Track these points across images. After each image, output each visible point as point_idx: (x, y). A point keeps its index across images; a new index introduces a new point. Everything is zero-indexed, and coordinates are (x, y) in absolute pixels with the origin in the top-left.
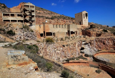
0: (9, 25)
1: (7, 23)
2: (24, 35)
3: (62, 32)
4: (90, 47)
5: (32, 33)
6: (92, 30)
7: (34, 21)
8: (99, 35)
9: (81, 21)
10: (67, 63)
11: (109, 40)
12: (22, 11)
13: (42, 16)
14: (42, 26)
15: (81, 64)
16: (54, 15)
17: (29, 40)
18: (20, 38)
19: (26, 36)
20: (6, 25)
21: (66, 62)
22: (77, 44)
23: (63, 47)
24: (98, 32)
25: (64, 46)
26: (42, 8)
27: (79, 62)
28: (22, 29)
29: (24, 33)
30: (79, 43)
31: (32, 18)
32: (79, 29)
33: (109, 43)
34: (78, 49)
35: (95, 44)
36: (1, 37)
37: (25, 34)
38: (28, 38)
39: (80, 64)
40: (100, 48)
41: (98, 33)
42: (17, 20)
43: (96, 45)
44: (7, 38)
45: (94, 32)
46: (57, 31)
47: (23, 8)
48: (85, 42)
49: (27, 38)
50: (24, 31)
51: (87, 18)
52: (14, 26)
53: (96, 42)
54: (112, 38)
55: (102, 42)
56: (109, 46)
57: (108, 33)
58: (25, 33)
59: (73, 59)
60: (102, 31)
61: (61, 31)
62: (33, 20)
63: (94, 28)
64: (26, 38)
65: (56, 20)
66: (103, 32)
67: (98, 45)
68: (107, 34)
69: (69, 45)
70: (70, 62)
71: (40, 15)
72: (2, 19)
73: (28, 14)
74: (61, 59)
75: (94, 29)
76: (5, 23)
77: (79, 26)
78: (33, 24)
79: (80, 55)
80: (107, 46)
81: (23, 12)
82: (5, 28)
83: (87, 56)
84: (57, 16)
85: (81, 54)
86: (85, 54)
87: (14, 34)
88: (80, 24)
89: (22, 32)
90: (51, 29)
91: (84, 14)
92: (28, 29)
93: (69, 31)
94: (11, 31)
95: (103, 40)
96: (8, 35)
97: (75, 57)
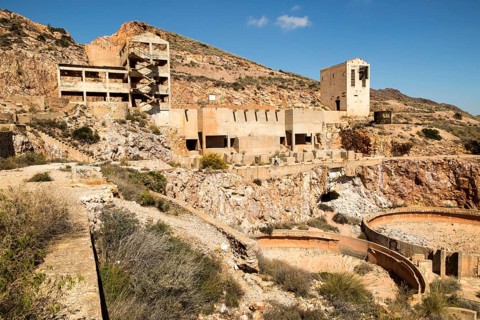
0: (79, 108)
1: (74, 101)
2: (127, 142)
3: (264, 136)
4: (360, 192)
5: (156, 137)
6: (377, 130)
7: (167, 96)
8: (403, 149)
9: (341, 95)
10: (265, 237)
11: (436, 170)
12: (125, 64)
13: (200, 75)
14: (193, 113)
15: (312, 243)
16: (247, 73)
17: (142, 159)
18: (116, 151)
19: (133, 147)
20: (71, 111)
21: (263, 235)
22: (307, 180)
23: (256, 186)
24: (402, 137)
25: (258, 182)
26: (204, 46)
27: (307, 238)
28: (123, 122)
29: (126, 136)
30: (315, 176)
31: (160, 86)
32: (328, 126)
33: (438, 179)
34: (310, 195)
35: (380, 181)
36: (55, 147)
37: (130, 138)
38: (142, 154)
39: (308, 246)
40: (402, 196)
41: (401, 141)
42: (108, 91)
43: (387, 186)
44: (72, 150)
45: (383, 139)
46: (248, 132)
47: (128, 52)
48: (339, 174)
49: (137, 152)
50: (129, 130)
51: (364, 85)
52: (96, 112)
53: (385, 173)
54: (449, 161)
55: (411, 175)
56: (435, 191)
57: (441, 144)
58: (132, 135)
59: (286, 227)
60: (418, 133)
61: (260, 133)
62: (161, 93)
63: (388, 122)
64: (135, 151)
65: (250, 91)
66: (421, 139)
67: (394, 187)
68: (437, 146)
69: (279, 180)
70: (273, 235)
71: (195, 72)
72: (56, 87)
73: (145, 72)
74: (246, 224)
75: (385, 126)
76: (67, 102)
77: (333, 116)
78: (162, 105)
79: (317, 216)
80: (431, 189)
81: (128, 66)
82: (67, 119)
83: (341, 219)
84: (257, 76)
85: (322, 213)
86: (335, 212)
87: (95, 139)
88: (338, 109)
89: (123, 132)
90: (224, 124)
91: (353, 71)
92: (142, 125)
93: (289, 133)
94: (86, 129)
95: (413, 169)
96: (76, 142)
97: (297, 220)
